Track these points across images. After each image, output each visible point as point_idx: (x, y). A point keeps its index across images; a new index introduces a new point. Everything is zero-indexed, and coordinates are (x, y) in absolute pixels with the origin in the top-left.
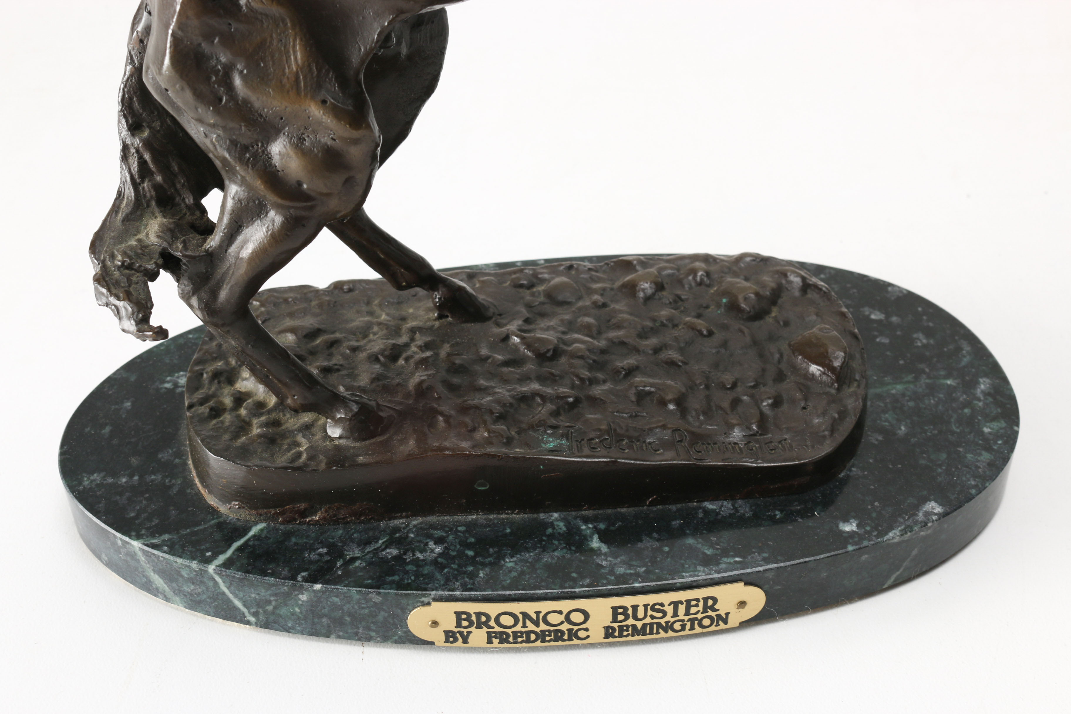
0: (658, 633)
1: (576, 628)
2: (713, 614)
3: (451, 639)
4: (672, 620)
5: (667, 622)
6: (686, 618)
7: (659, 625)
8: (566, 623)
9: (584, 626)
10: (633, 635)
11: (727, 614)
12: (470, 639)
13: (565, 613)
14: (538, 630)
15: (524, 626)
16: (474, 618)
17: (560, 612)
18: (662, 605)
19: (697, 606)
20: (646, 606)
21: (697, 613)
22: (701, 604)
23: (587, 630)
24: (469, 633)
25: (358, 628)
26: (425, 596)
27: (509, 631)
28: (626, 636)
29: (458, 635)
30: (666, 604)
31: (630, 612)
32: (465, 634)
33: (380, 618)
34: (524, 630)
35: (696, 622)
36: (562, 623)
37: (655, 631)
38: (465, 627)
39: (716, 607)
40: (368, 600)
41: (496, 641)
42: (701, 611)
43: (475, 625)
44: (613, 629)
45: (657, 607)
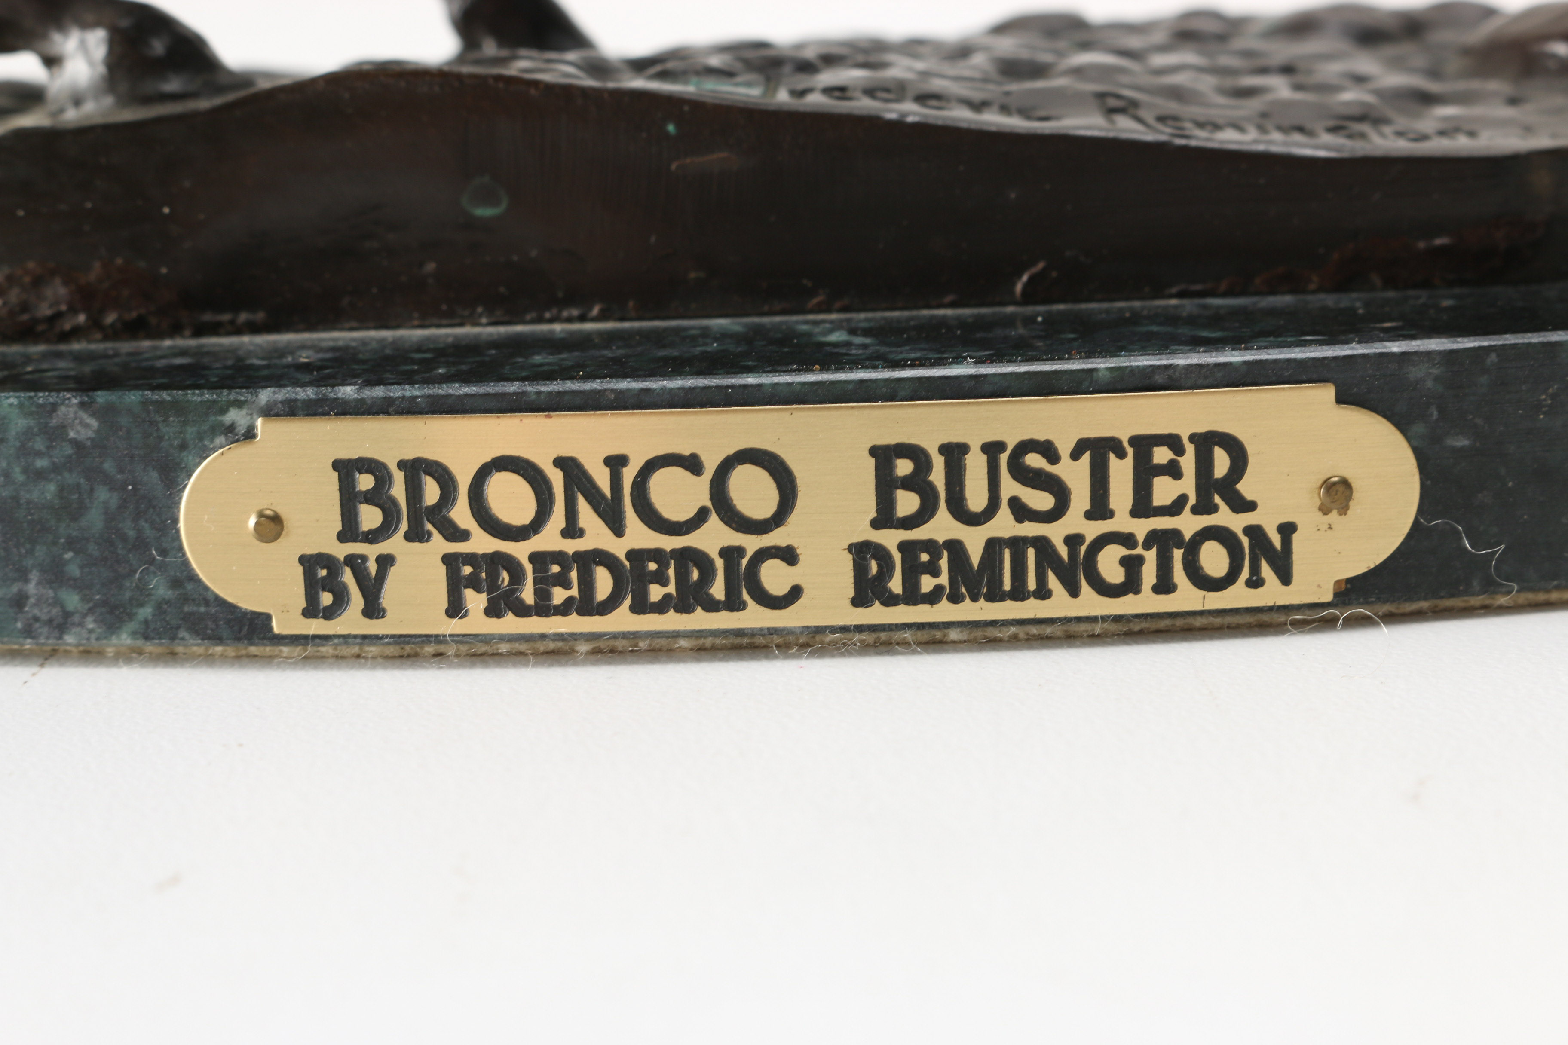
0: (1043, 593)
1: (752, 543)
2: (1236, 522)
3: (326, 599)
4: (1093, 530)
5: (1073, 541)
6: (1141, 528)
7: (1042, 545)
8: (714, 520)
9: (776, 538)
10: (955, 598)
11: (1287, 530)
12: (389, 596)
13: (711, 465)
14: (618, 548)
15: (572, 530)
16: (398, 491)
17: (692, 464)
18: (1049, 451)
19: (1173, 470)
20: (992, 449)
21: (1176, 508)
22: (1188, 462)
23: (789, 556)
24: (385, 562)
25: (23, 575)
26: (239, 404)
27: (520, 551)
28: (933, 598)
29: (348, 577)
30: (1065, 448)
31: (938, 477)
32: (372, 567)
33: (94, 519)
34: (571, 546)
35: (1178, 554)
36: (701, 516)
37: (1032, 584)
38: (372, 537)
39: (1246, 488)
40: (55, 435)
41: (476, 601)
42: (1192, 500)
43: (404, 526)
44: (880, 553)
45: (1034, 460)
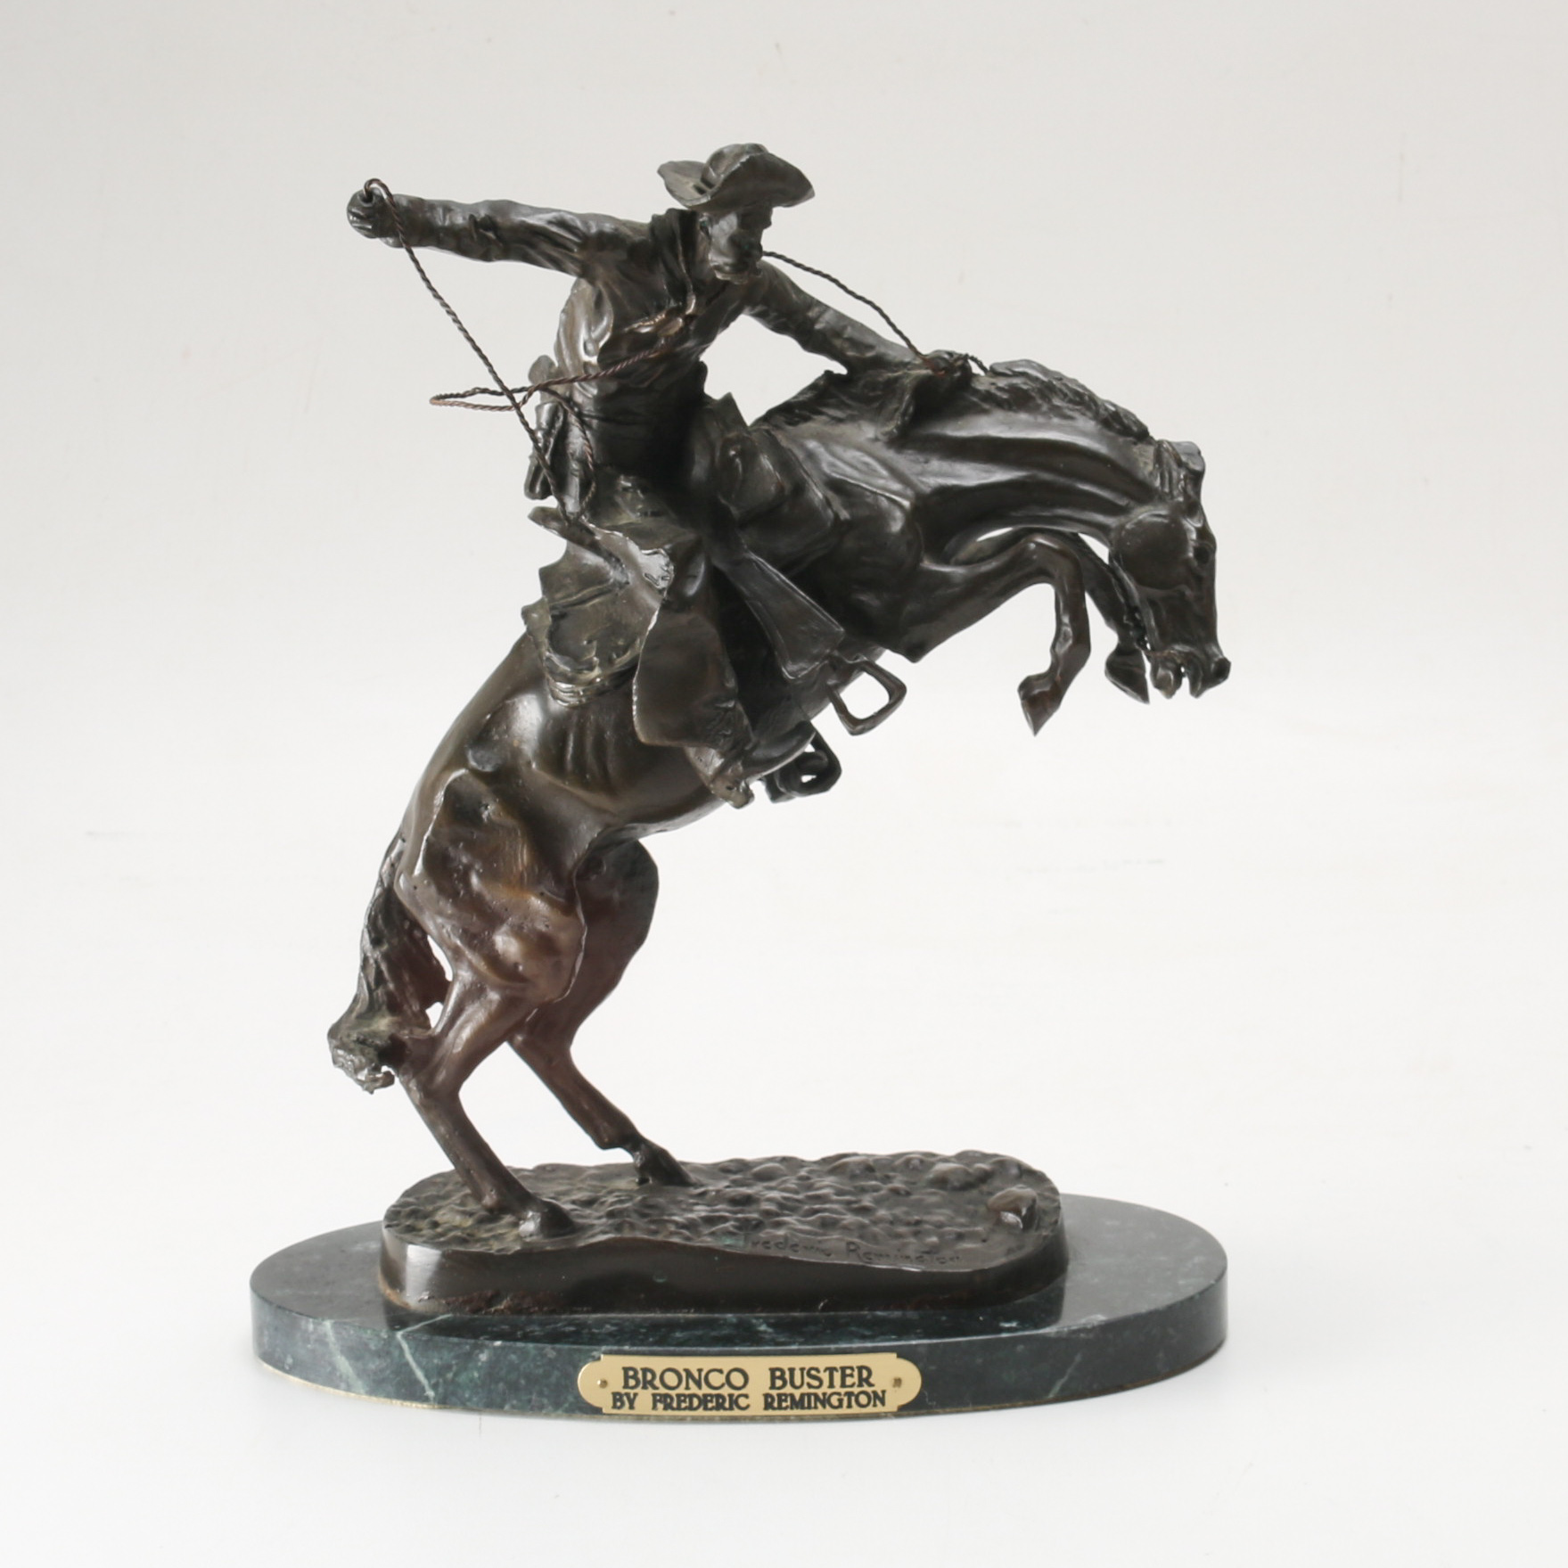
0: (816, 1407)
1: (736, 1393)
2: (869, 1390)
3: (619, 1404)
4: (830, 1391)
5: (824, 1394)
6: (843, 1391)
7: (816, 1396)
8: (726, 1386)
9: (743, 1391)
10: (792, 1408)
11: (884, 1392)
12: (636, 1403)
13: (725, 1372)
14: (700, 1393)
15: (687, 1388)
16: (640, 1375)
17: (721, 1371)
18: (817, 1370)
19: (851, 1375)
20: (802, 1370)
21: (852, 1386)
22: (856, 1373)
23: (746, 1396)
24: (635, 1395)
25: (531, 1393)
26: (596, 1350)
27: (673, 1393)
28: (786, 1408)
29: (625, 1398)
30: (822, 1370)
31: (787, 1376)
32: (632, 1396)
33: (553, 1379)
34: (687, 1392)
35: (853, 1398)
36: (722, 1386)
37: (813, 1405)
38: (632, 1388)
39: (872, 1380)
40: (543, 1356)
41: (660, 1406)
42: (857, 1383)
43: (641, 1385)
44: (771, 1396)
45: (813, 1372)
